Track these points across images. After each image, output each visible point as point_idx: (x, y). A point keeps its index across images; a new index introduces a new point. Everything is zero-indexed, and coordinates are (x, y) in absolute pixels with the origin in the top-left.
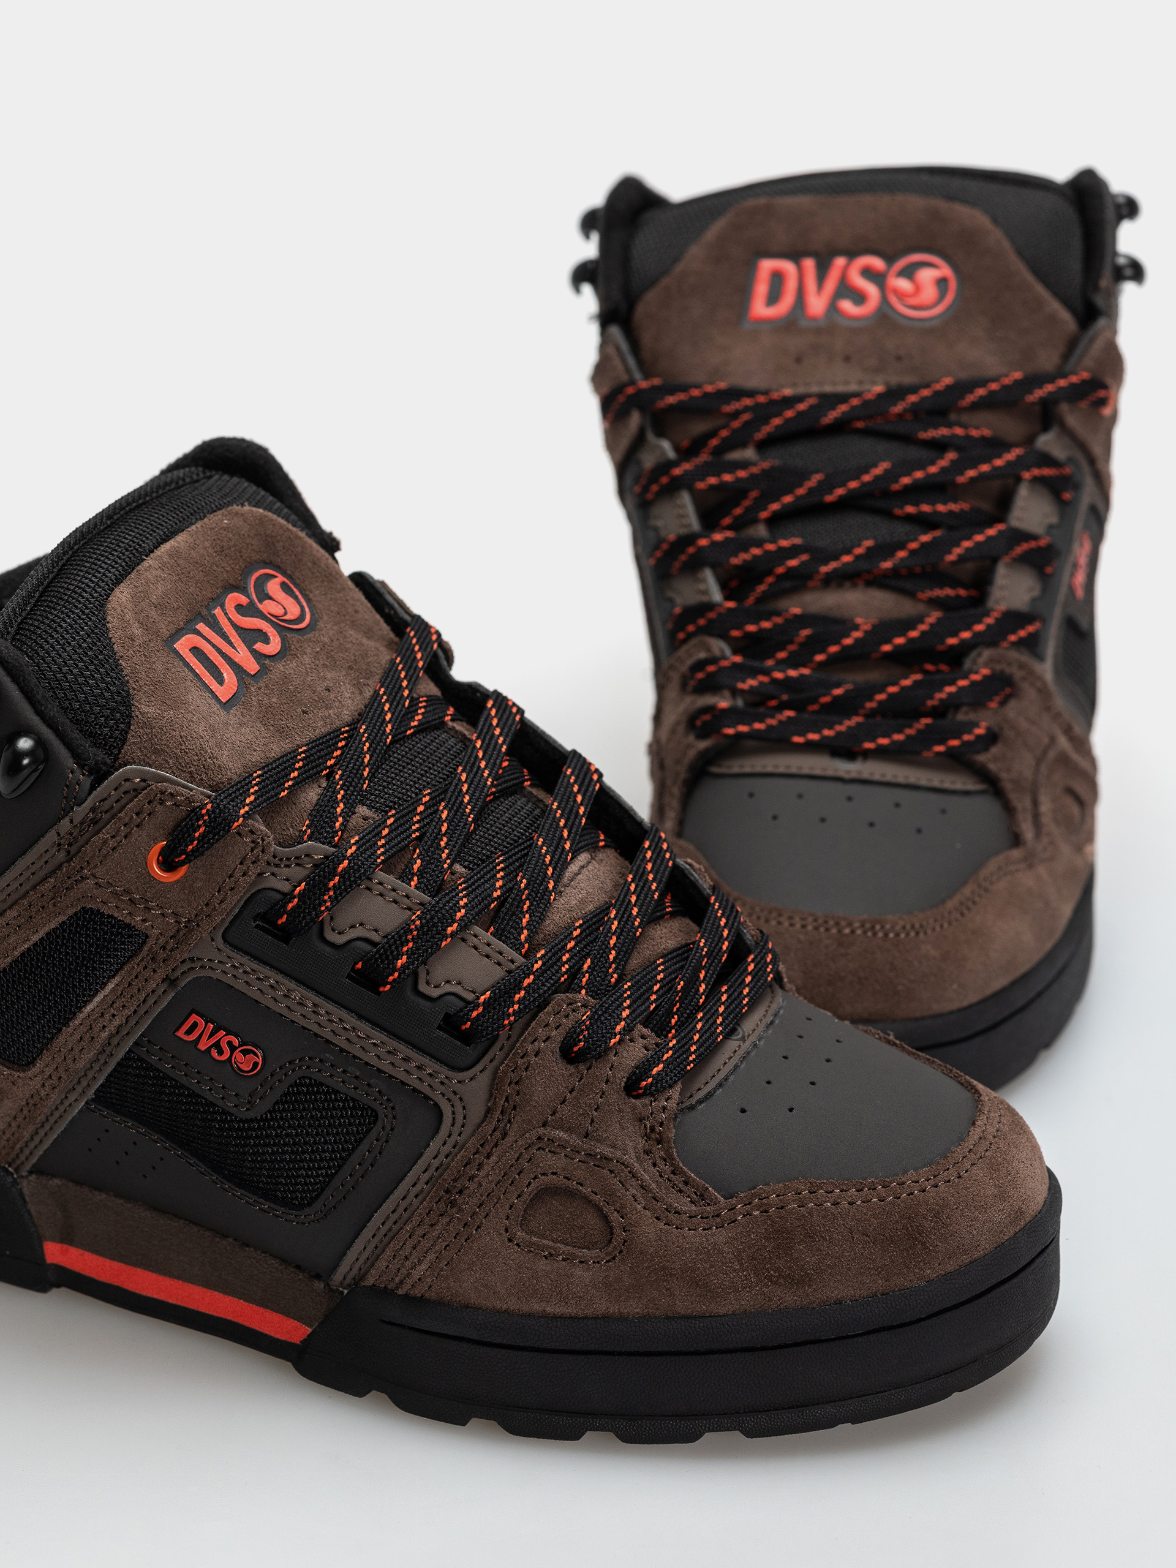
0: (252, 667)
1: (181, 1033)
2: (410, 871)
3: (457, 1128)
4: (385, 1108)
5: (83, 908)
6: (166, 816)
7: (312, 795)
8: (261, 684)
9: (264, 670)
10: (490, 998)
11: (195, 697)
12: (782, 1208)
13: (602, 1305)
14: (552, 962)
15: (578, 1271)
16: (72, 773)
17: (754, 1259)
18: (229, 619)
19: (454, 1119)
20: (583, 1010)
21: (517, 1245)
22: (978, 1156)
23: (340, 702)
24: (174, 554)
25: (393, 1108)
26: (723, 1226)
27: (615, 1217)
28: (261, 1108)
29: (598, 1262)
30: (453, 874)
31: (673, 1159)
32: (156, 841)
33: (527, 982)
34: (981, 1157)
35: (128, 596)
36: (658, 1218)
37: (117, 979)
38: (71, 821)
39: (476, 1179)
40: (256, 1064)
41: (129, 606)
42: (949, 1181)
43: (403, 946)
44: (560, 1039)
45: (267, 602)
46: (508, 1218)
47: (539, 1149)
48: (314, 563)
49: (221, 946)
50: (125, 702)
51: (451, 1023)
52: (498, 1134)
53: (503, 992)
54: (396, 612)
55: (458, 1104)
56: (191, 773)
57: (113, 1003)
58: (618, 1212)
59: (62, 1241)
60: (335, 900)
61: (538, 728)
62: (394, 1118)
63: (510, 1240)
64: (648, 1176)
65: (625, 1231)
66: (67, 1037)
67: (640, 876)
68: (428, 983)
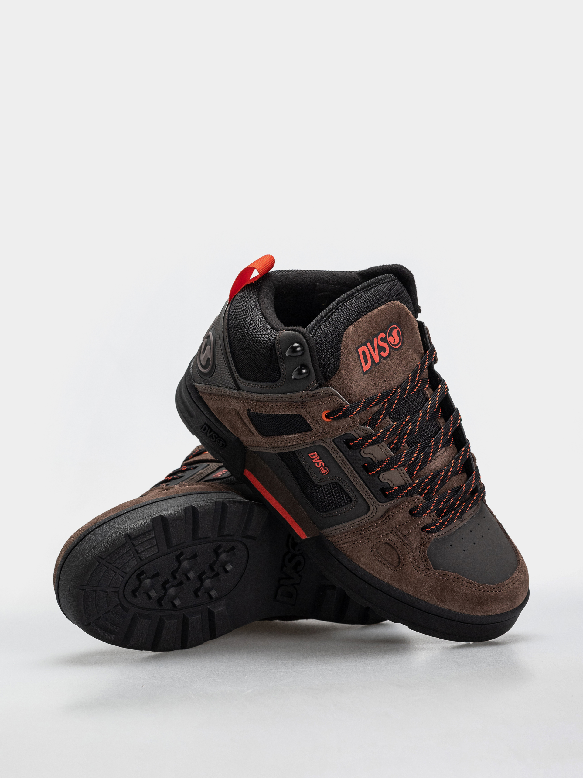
0: (377, 360)
1: (310, 455)
2: (392, 443)
3: (371, 516)
4: (355, 501)
5: (299, 414)
6: (333, 405)
7: (376, 409)
8: (377, 367)
9: (380, 362)
10: (397, 489)
11: (357, 370)
12: (448, 579)
13: (387, 580)
14: (419, 485)
15: (385, 569)
16: (314, 382)
17: (434, 589)
18: (377, 342)
19: (372, 513)
20: (420, 502)
21: (373, 553)
22: (508, 587)
23: (397, 379)
24: (371, 317)
25: (357, 501)
26: (430, 577)
27: (402, 561)
28: (322, 484)
29: (392, 569)
30: (404, 447)
31: (425, 553)
32: (327, 409)
33: (409, 488)
34: (509, 587)
35: (352, 331)
36: (413, 566)
37: (300, 435)
38: (307, 393)
39: (370, 531)
40: (326, 473)
41: (351, 334)
42: (497, 592)
43: (380, 465)
44: (410, 508)
45: (391, 337)
46: (374, 545)
47: (391, 533)
48: (410, 324)
49: (332, 441)
50: (338, 368)
51: (383, 490)
52: (382, 523)
53: (401, 488)
54: (427, 342)
55: (375, 509)
56: (346, 394)
57: (296, 439)
58: (404, 559)
59: (250, 471)
60: (368, 446)
61: (450, 397)
62: (356, 504)
63: (371, 551)
64: (416, 554)
65: (403, 565)
66: (278, 438)
67: (456, 461)
68: (382, 477)
